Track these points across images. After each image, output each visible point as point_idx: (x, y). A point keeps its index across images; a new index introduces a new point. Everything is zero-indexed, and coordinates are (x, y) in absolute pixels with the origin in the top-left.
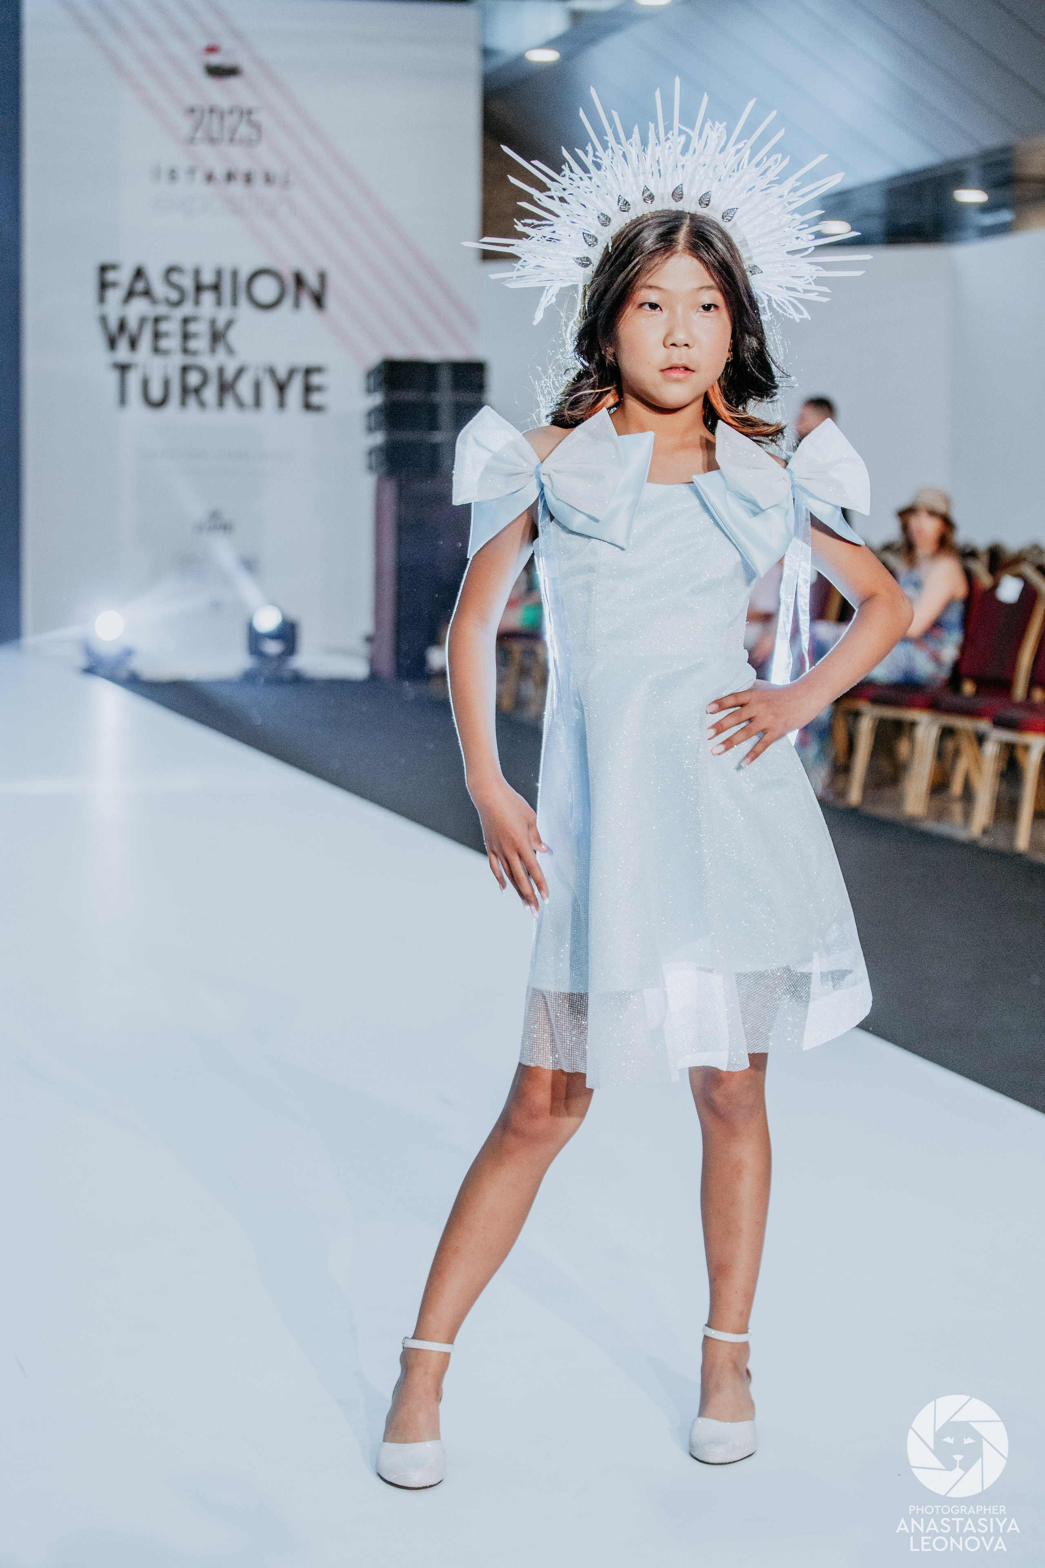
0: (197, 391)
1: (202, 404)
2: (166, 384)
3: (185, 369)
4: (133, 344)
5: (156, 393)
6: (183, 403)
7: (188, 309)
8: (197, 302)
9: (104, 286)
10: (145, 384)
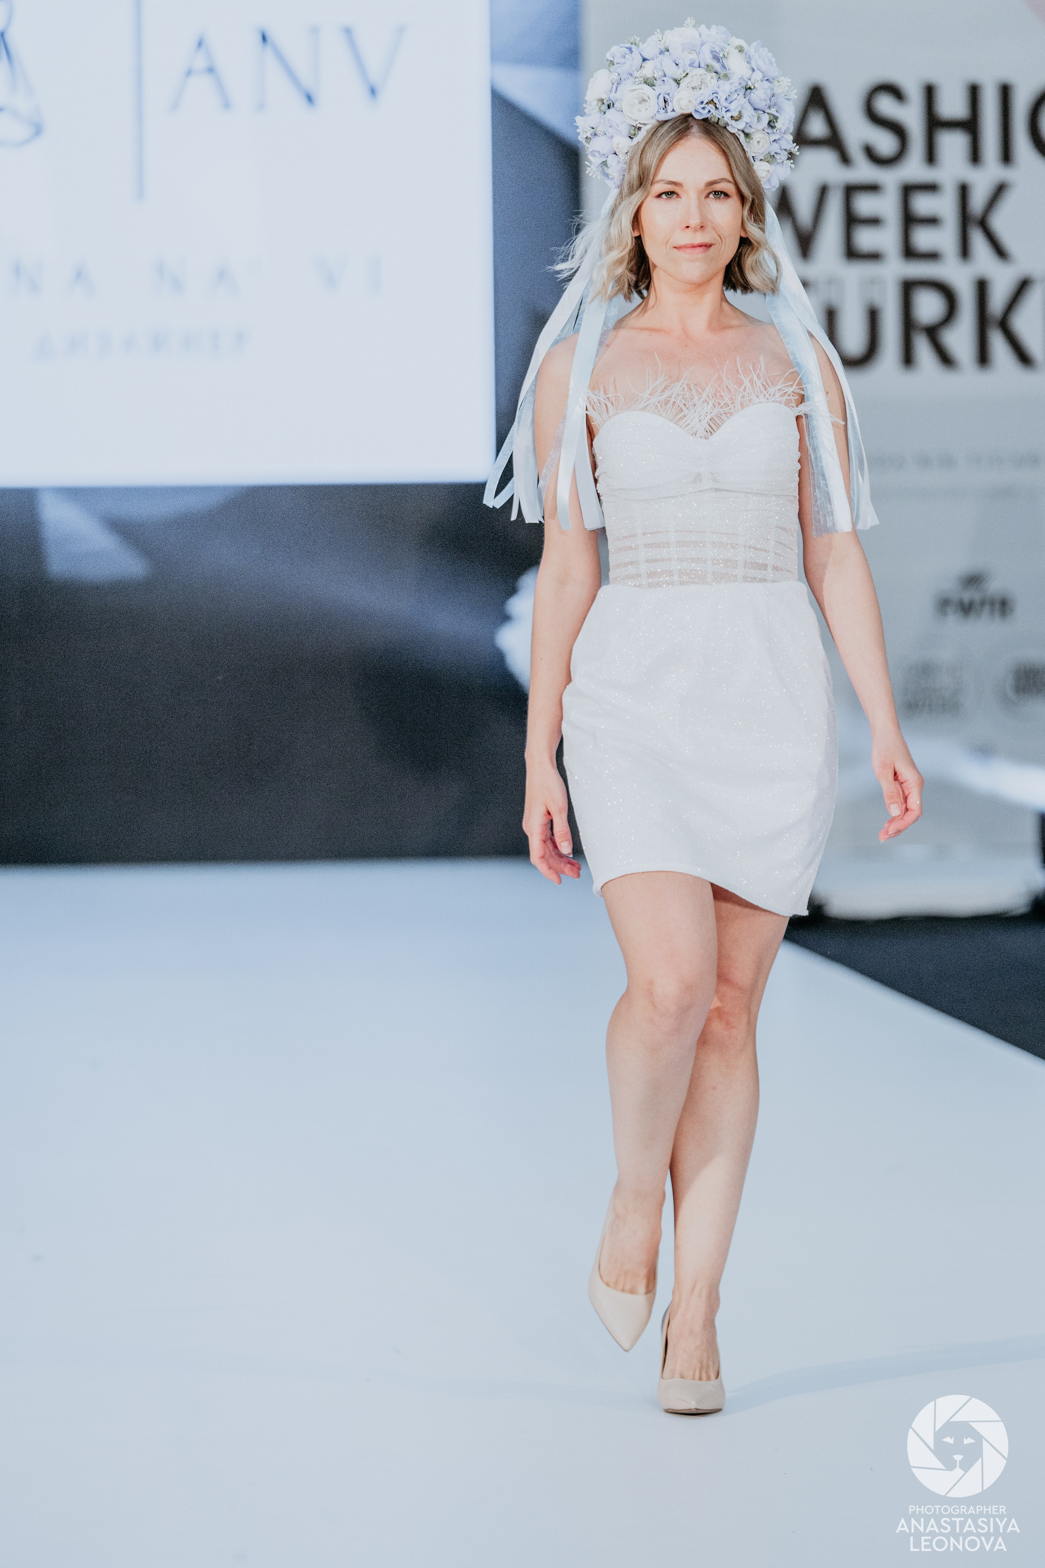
0: (933, 332)
1: (945, 358)
2: (873, 316)
4: (807, 244)
5: (854, 336)
6: (908, 358)
7: (915, 169)
8: (931, 157)
10: (832, 315)
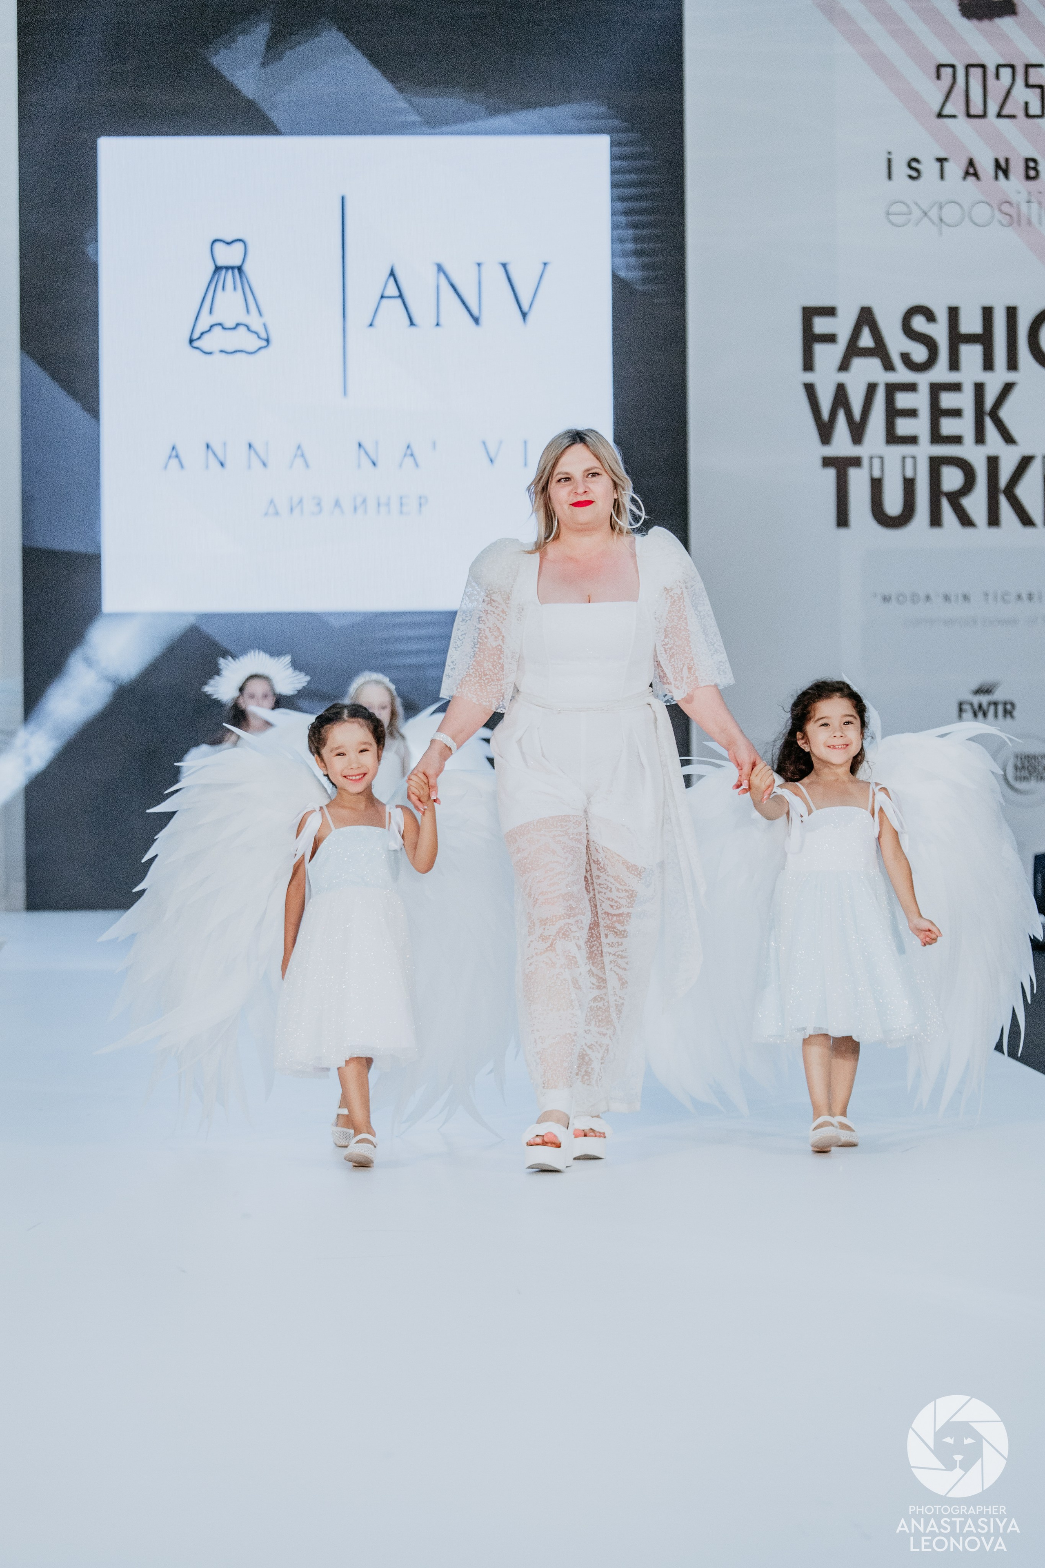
0: (954, 498)
1: (963, 519)
3: (936, 464)
4: (857, 433)
5: (893, 505)
6: (936, 520)
7: (940, 373)
8: (953, 364)
9: (810, 339)
10: (877, 485)
